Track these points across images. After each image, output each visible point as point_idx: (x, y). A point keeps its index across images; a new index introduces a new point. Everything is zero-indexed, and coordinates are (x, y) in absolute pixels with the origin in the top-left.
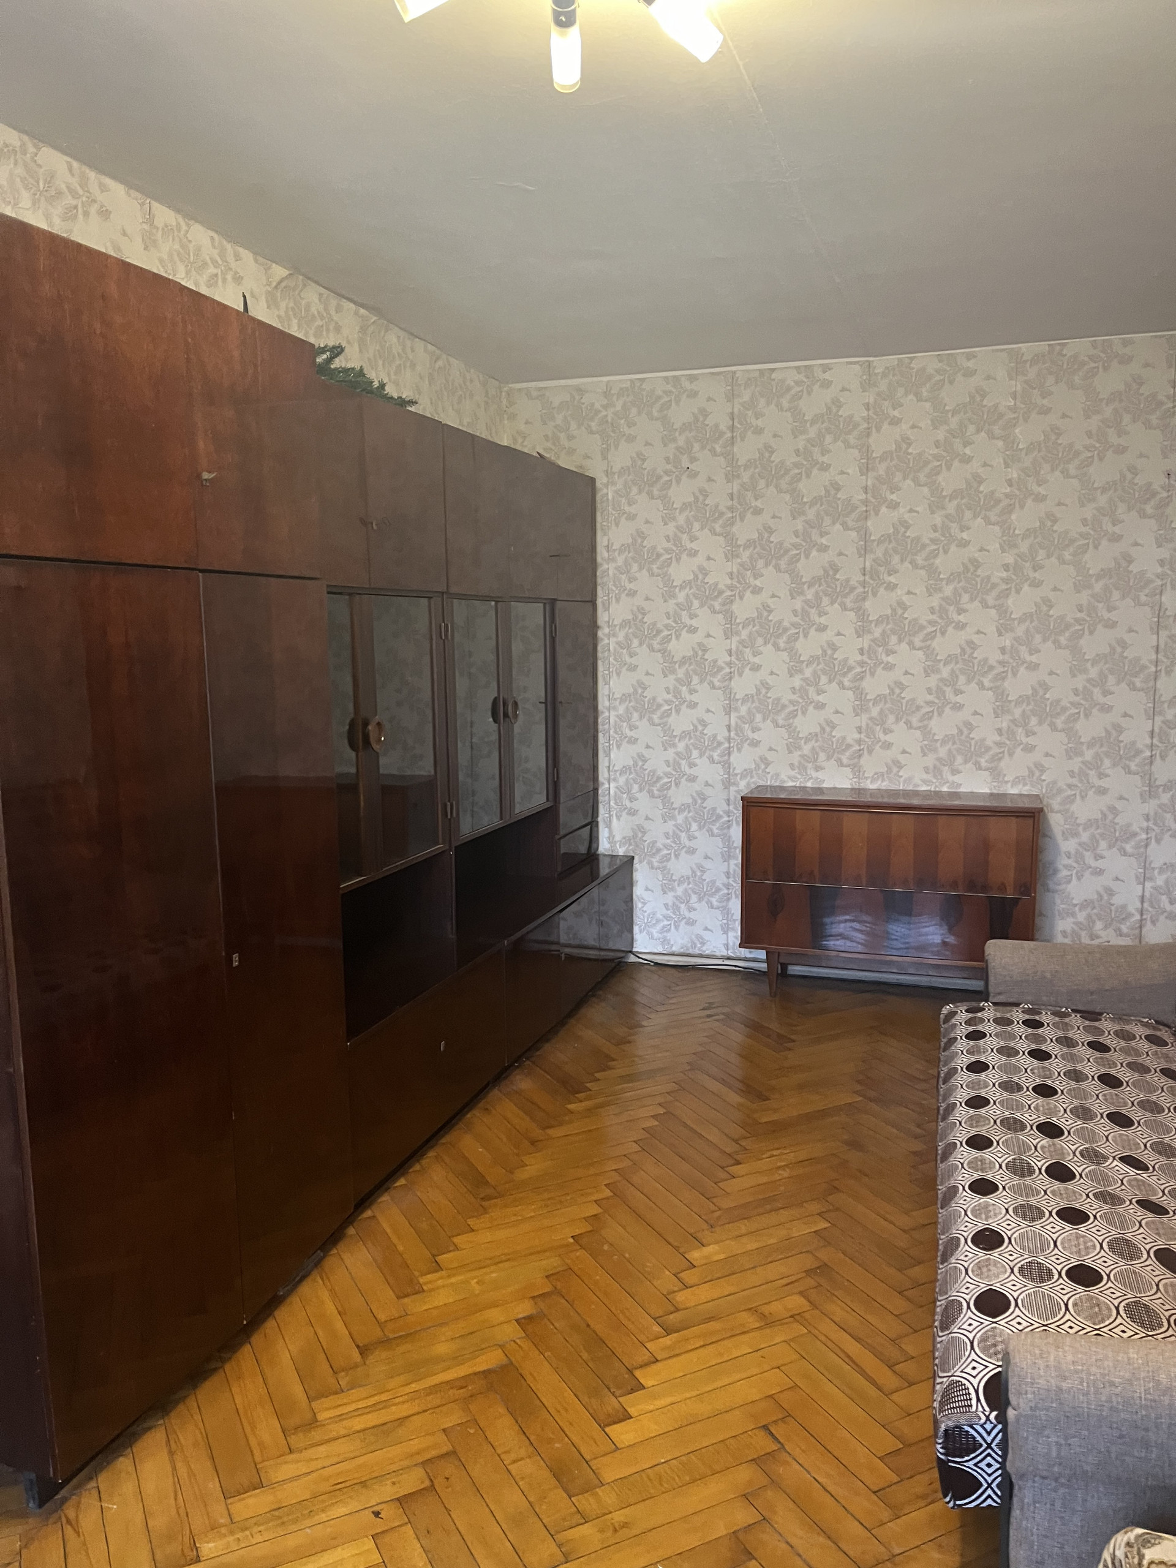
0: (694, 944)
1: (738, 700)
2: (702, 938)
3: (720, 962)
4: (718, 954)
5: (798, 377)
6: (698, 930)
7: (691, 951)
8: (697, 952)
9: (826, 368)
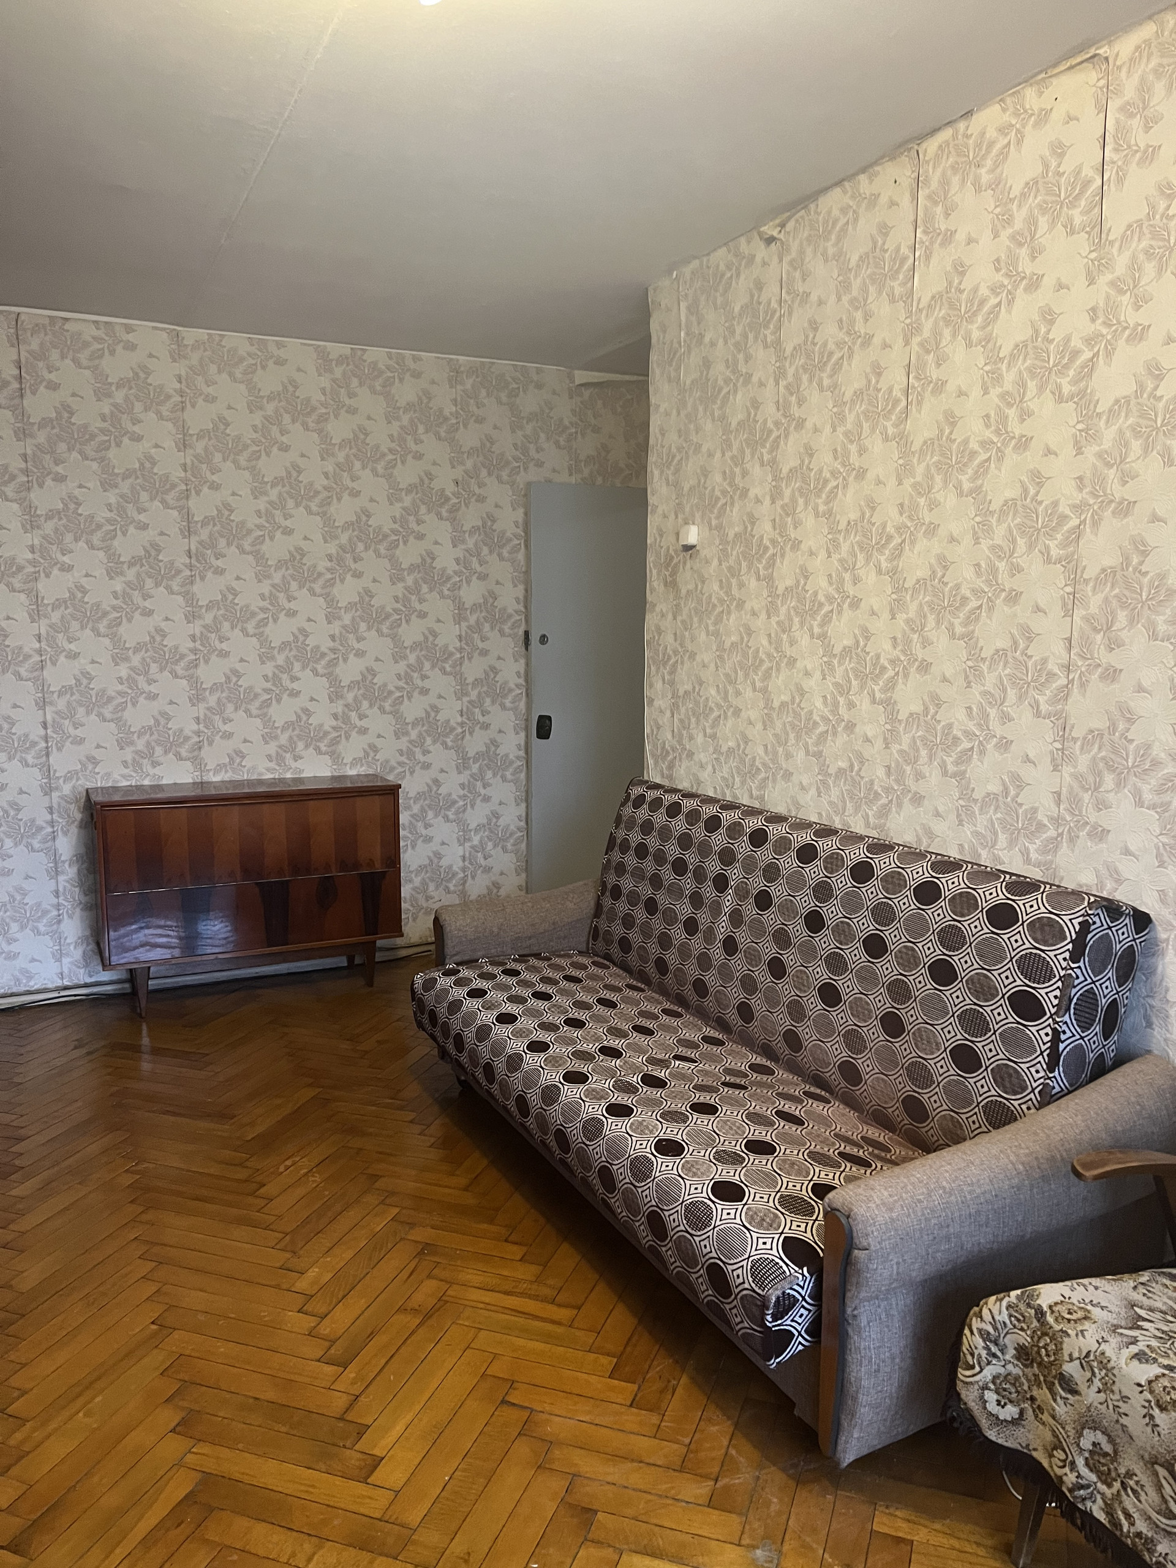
0: (18, 981)
1: (53, 692)
2: (27, 972)
3: (56, 994)
4: (50, 986)
5: (96, 333)
6: (21, 963)
7: (15, 990)
8: (22, 989)
9: (129, 329)
